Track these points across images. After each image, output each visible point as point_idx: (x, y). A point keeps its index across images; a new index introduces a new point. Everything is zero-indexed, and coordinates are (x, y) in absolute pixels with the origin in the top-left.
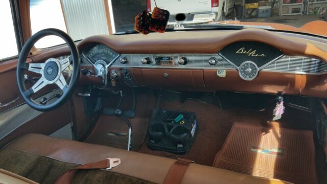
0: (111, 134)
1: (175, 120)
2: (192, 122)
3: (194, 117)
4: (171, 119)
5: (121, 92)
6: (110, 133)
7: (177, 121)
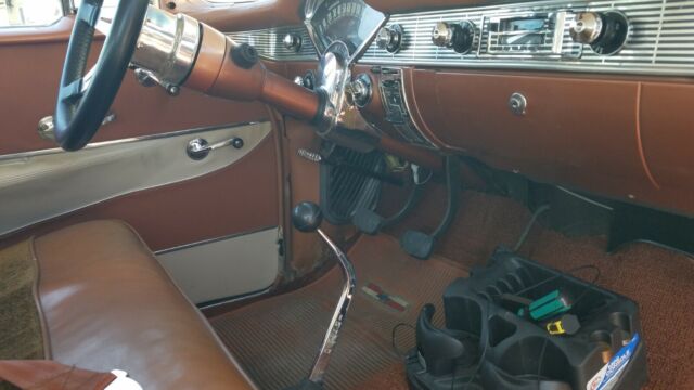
0: (370, 292)
1: (533, 305)
2: (607, 339)
3: (625, 319)
4: (524, 301)
5: (415, 168)
6: (371, 286)
7: (535, 315)
